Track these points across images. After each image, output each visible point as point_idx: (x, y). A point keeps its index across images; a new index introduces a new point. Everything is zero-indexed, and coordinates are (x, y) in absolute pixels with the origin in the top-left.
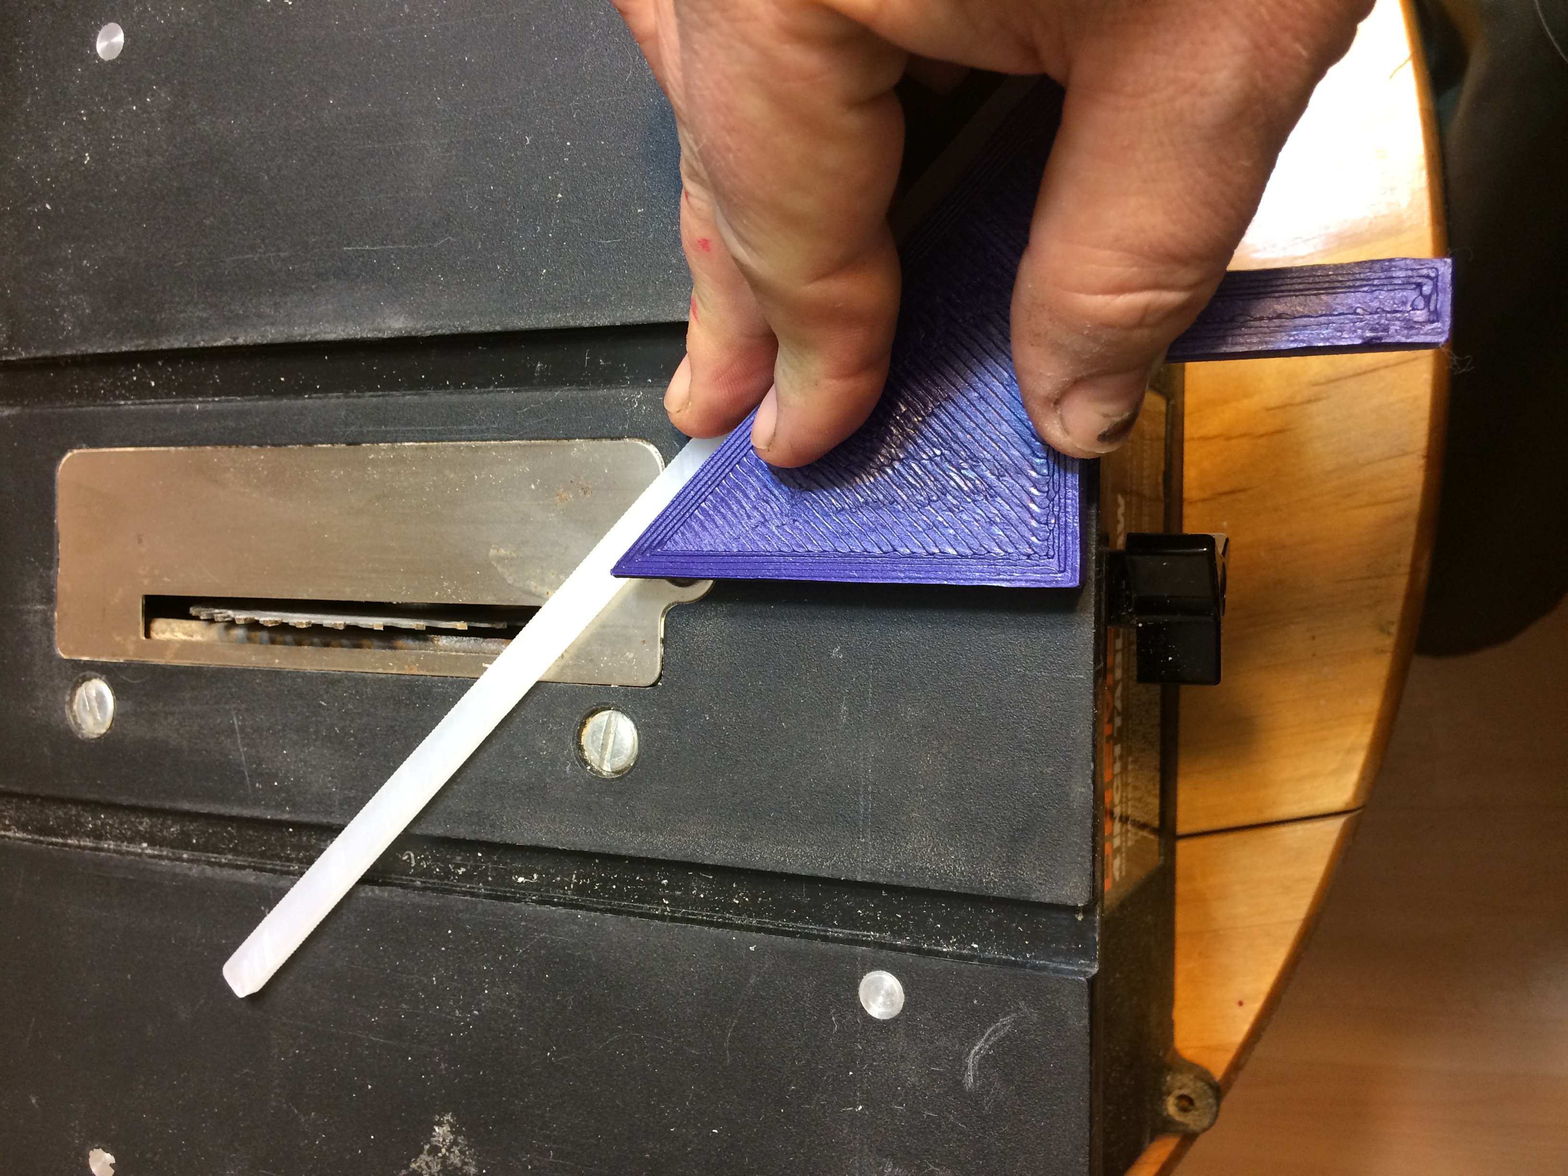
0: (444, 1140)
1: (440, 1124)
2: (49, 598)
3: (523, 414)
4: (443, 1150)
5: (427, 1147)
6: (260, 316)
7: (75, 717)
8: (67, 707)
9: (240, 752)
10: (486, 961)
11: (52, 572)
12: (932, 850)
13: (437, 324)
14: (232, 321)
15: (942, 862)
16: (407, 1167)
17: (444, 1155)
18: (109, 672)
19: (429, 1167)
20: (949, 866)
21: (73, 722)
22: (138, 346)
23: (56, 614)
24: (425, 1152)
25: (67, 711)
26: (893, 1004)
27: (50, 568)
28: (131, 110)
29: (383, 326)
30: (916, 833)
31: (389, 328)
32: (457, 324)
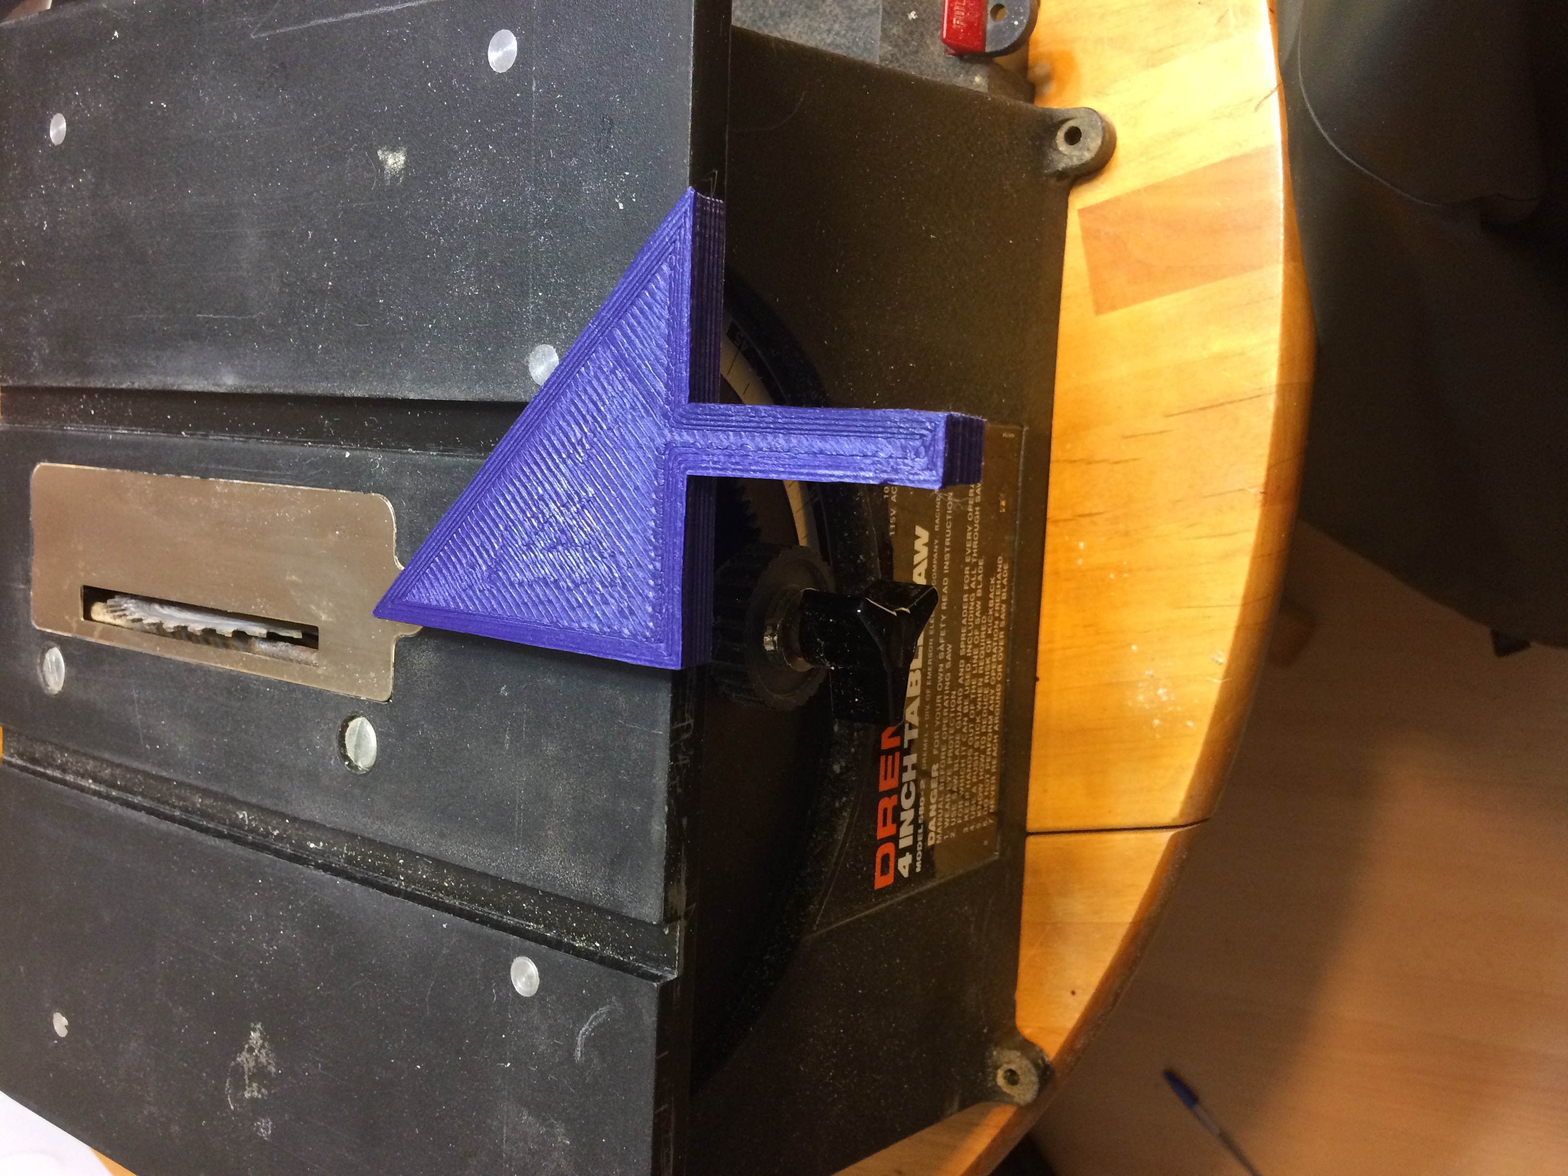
0: (257, 1043)
1: (254, 1030)
2: (28, 581)
3: (307, 465)
4: (256, 1051)
5: (246, 1046)
6: (148, 366)
7: (44, 677)
8: (38, 668)
9: (137, 718)
10: (281, 909)
11: (29, 559)
12: (560, 864)
13: (254, 384)
14: (131, 369)
15: (567, 874)
16: (235, 1059)
17: (256, 1055)
18: (63, 643)
19: (248, 1062)
20: (571, 878)
21: (42, 680)
22: (77, 383)
23: (32, 593)
24: (246, 1050)
25: (39, 671)
26: (531, 985)
27: (27, 556)
28: (71, 188)
29: (221, 382)
30: (551, 848)
31: (225, 384)
32: (266, 385)
